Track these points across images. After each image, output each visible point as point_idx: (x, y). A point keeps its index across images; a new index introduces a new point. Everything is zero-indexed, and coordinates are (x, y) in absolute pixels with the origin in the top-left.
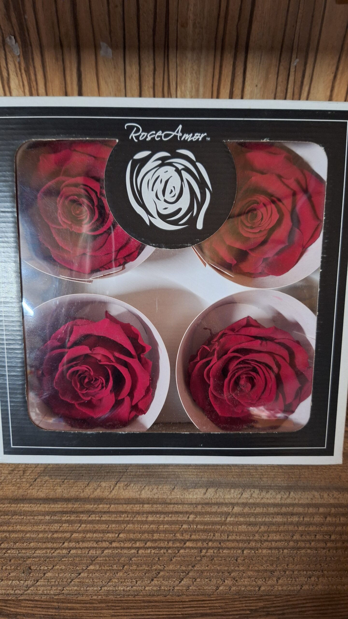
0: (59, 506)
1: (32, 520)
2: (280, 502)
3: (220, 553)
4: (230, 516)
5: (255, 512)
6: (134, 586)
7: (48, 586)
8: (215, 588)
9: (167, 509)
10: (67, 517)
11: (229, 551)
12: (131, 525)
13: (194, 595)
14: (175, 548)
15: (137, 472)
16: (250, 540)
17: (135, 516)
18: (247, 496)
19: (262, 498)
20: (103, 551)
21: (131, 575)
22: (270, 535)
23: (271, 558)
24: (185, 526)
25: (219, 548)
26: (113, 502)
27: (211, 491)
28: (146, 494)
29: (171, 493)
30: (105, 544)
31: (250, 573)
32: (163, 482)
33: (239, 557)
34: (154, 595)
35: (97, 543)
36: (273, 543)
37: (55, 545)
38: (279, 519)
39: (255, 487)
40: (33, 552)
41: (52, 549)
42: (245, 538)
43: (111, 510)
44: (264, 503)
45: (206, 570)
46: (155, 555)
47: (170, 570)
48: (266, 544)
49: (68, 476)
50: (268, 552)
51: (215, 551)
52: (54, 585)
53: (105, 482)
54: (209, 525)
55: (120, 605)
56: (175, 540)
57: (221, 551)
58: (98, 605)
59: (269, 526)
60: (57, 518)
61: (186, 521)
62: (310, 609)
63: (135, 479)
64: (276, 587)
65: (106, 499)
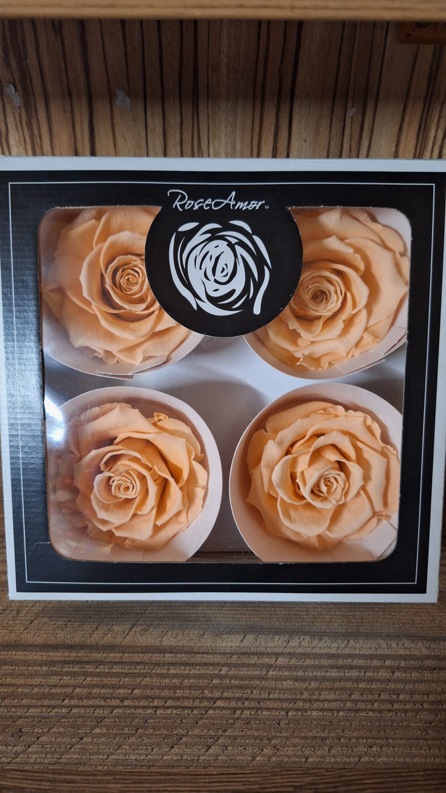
0: (60, 654)
1: (26, 672)
2: (335, 652)
3: (258, 715)
4: (272, 669)
5: (304, 664)
6: (149, 754)
7: (42, 753)
8: (250, 759)
9: (193, 659)
10: (70, 668)
11: (270, 713)
12: (148, 679)
13: (224, 767)
14: (202, 707)
15: (158, 613)
16: (297, 700)
17: (153, 668)
18: (295, 645)
19: (314, 647)
20: (112, 710)
21: (146, 740)
22: (322, 693)
23: (323, 722)
24: (216, 681)
25: (258, 709)
26: (126, 651)
27: (250, 637)
28: (168, 641)
29: (199, 640)
30: (115, 703)
31: (295, 741)
32: (190, 627)
33: (282, 720)
34: (173, 766)
35: (105, 700)
36: (326, 704)
37: (53, 702)
38: (334, 674)
39: (305, 633)
40: (25, 710)
41: (49, 707)
42: (291, 697)
43: (123, 660)
44: (316, 653)
45: (240, 736)
46: (177, 716)
47: (194, 736)
48: (316, 705)
49: (72, 618)
50: (318, 714)
51: (252, 713)
52: (49, 752)
53: (118, 625)
54: (246, 680)
55: (131, 778)
56: (203, 698)
57: (259, 712)
58: (104, 778)
59: (321, 683)
60: (57, 670)
61: (216, 674)
62: (370, 786)
63: (155, 623)
64: (328, 758)
65: (118, 646)
